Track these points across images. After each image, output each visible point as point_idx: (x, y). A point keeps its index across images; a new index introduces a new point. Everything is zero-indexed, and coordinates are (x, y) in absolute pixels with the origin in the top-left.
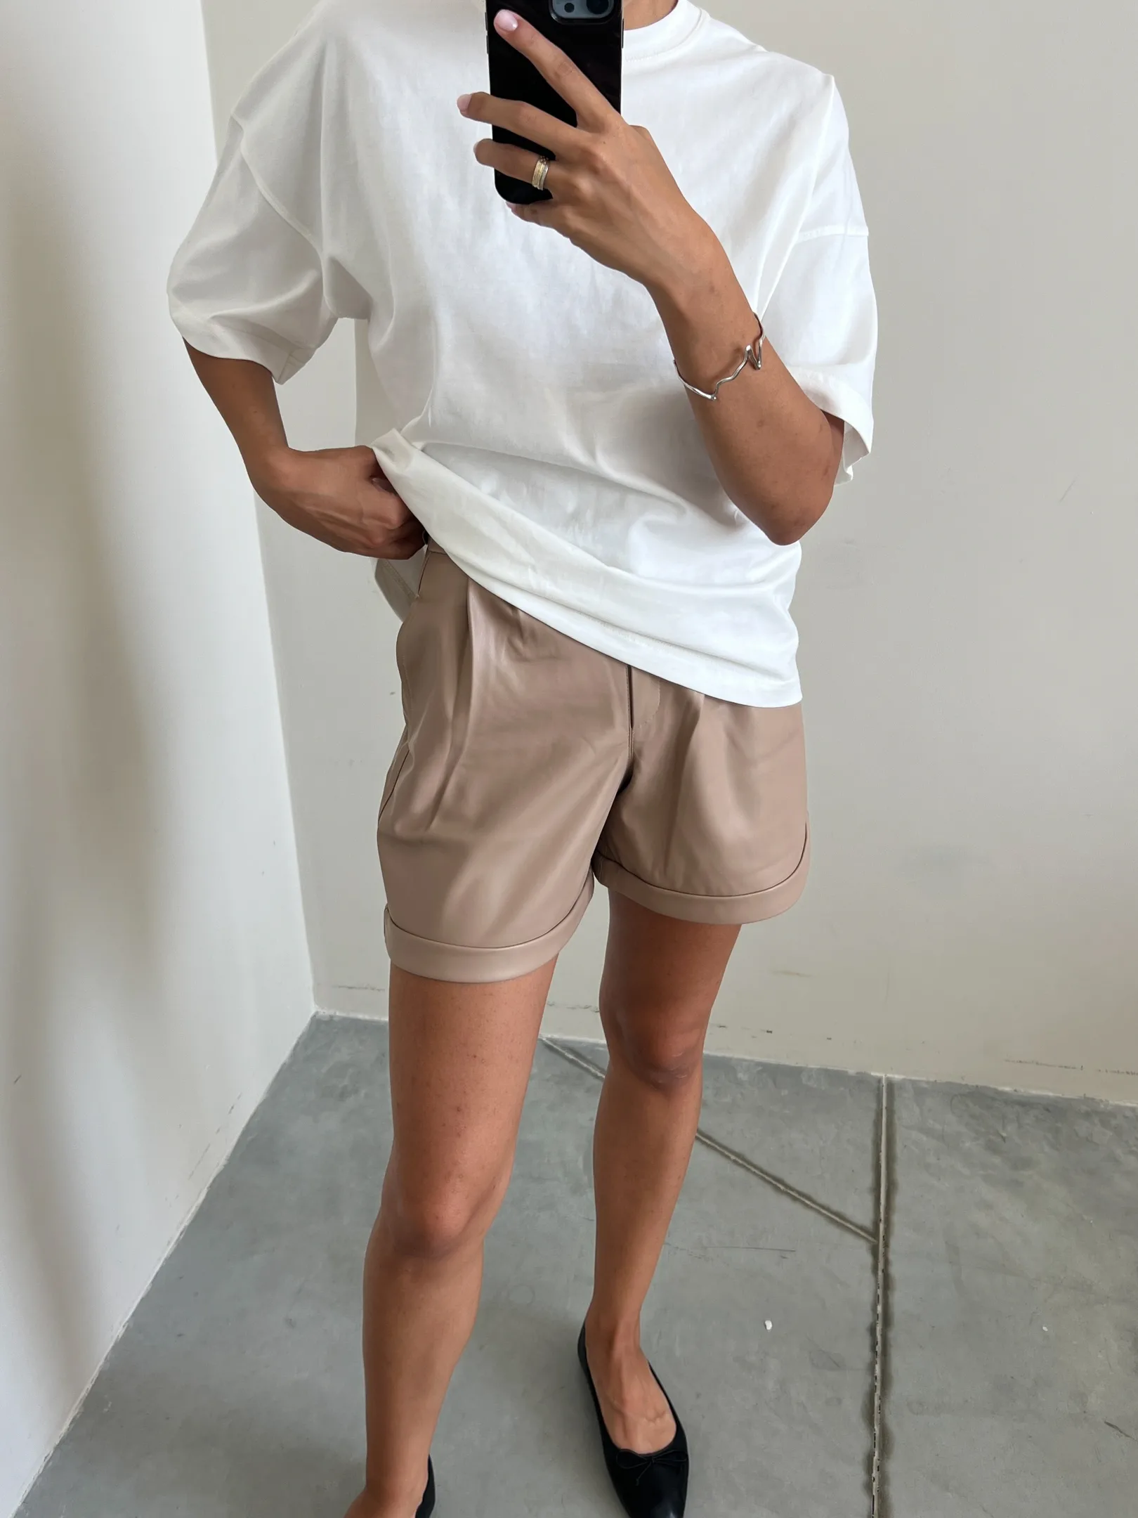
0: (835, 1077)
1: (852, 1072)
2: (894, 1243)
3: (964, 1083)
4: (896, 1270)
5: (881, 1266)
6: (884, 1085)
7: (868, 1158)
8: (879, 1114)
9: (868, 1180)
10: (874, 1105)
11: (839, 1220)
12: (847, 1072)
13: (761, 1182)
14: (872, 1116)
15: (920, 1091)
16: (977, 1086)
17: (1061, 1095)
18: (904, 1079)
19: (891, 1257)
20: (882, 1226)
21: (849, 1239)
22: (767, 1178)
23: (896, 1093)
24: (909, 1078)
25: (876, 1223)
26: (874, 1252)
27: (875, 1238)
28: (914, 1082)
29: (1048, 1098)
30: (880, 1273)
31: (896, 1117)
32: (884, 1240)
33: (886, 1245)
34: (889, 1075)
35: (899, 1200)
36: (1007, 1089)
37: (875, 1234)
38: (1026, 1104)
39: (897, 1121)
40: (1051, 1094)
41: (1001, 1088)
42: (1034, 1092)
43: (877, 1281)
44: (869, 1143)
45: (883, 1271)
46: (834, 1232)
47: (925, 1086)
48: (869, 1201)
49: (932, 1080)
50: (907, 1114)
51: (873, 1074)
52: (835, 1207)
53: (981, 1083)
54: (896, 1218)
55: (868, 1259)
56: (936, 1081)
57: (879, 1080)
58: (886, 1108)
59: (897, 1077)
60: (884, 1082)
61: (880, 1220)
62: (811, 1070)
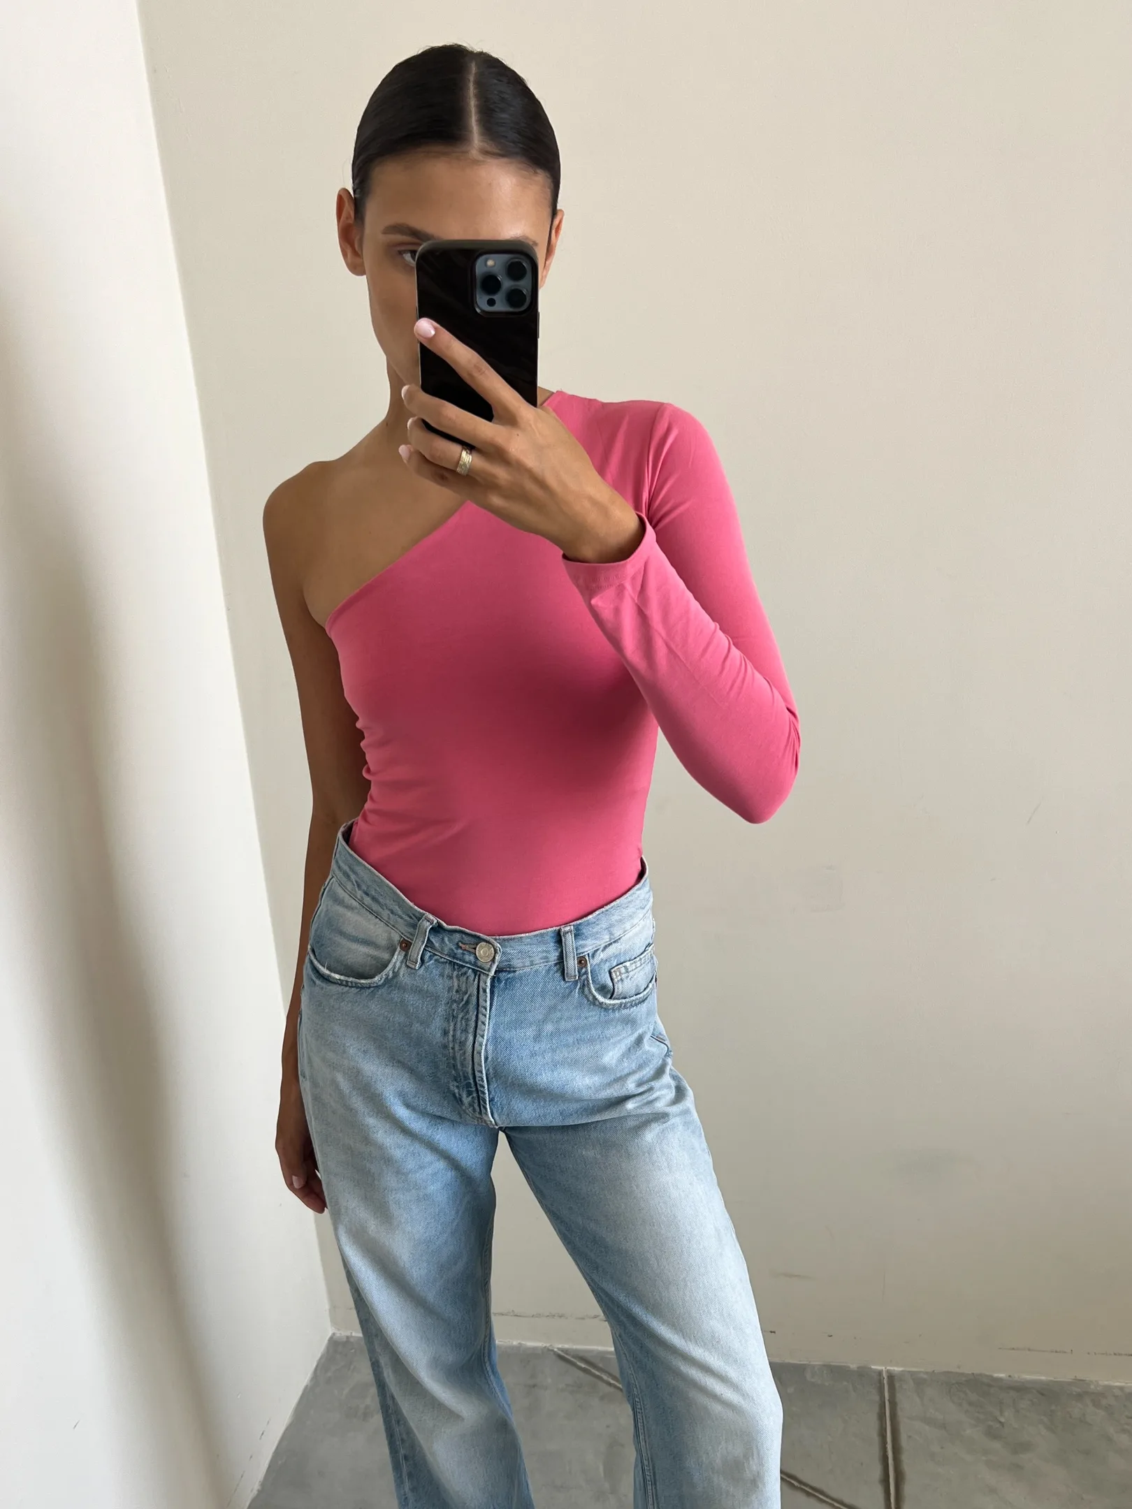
0: (837, 1372)
1: (853, 1366)
3: (963, 1368)
6: (886, 1378)
7: (875, 1450)
8: (882, 1407)
9: (877, 1472)
10: (877, 1398)
12: (849, 1367)
14: (876, 1409)
15: (920, 1382)
16: (973, 1374)
17: (1053, 1379)
18: (902, 1371)
23: (897, 1385)
24: (908, 1369)
28: (911, 1373)
29: (1041, 1382)
31: (898, 1408)
34: (888, 1368)
35: (908, 1489)
36: (1002, 1375)
38: (1020, 1389)
39: (900, 1413)
40: (1044, 1378)
41: (996, 1375)
42: (1028, 1377)
44: (874, 1434)
47: (925, 1376)
48: (879, 1492)
49: (930, 1370)
50: (909, 1405)
51: (872, 1367)
52: (847, 1501)
53: (976, 1371)
56: (934, 1371)
57: (880, 1373)
58: (889, 1400)
59: (896, 1369)
60: (885, 1375)
62: (814, 1366)
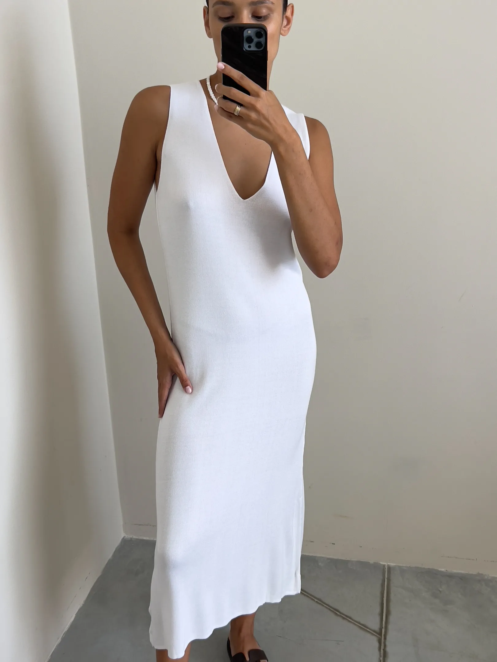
0: (364, 564)
1: (372, 562)
2: (388, 637)
3: (423, 567)
4: (388, 649)
5: (382, 647)
7: (378, 600)
8: (384, 581)
9: (378, 610)
10: (381, 577)
11: (364, 627)
12: (369, 562)
13: (329, 611)
14: (380, 582)
15: (402, 571)
16: (429, 569)
17: (467, 573)
18: (395, 565)
19: (387, 643)
20: (383, 630)
21: (369, 635)
22: (331, 609)
23: (392, 571)
24: (398, 565)
25: (381, 629)
26: (380, 642)
27: (380, 635)
28: (400, 567)
29: (461, 573)
30: (382, 651)
31: (391, 582)
32: (384, 636)
33: (385, 639)
34: (388, 564)
35: (392, 618)
36: (443, 570)
37: (380, 634)
38: (451, 576)
39: (392, 585)
40: (463, 572)
41: (440, 569)
42: (455, 571)
43: (380, 653)
44: (378, 594)
45: (383, 650)
46: (362, 633)
47: (405, 568)
48: (378, 619)
49: (408, 566)
50: (396, 581)
51: (381, 563)
52: (362, 622)
53: (431, 567)
54: (390, 627)
55: (377, 644)
56: (410, 566)
57: (384, 566)
58: (387, 578)
59: (392, 564)
60: (386, 567)
61: (383, 628)
62: (353, 561)
